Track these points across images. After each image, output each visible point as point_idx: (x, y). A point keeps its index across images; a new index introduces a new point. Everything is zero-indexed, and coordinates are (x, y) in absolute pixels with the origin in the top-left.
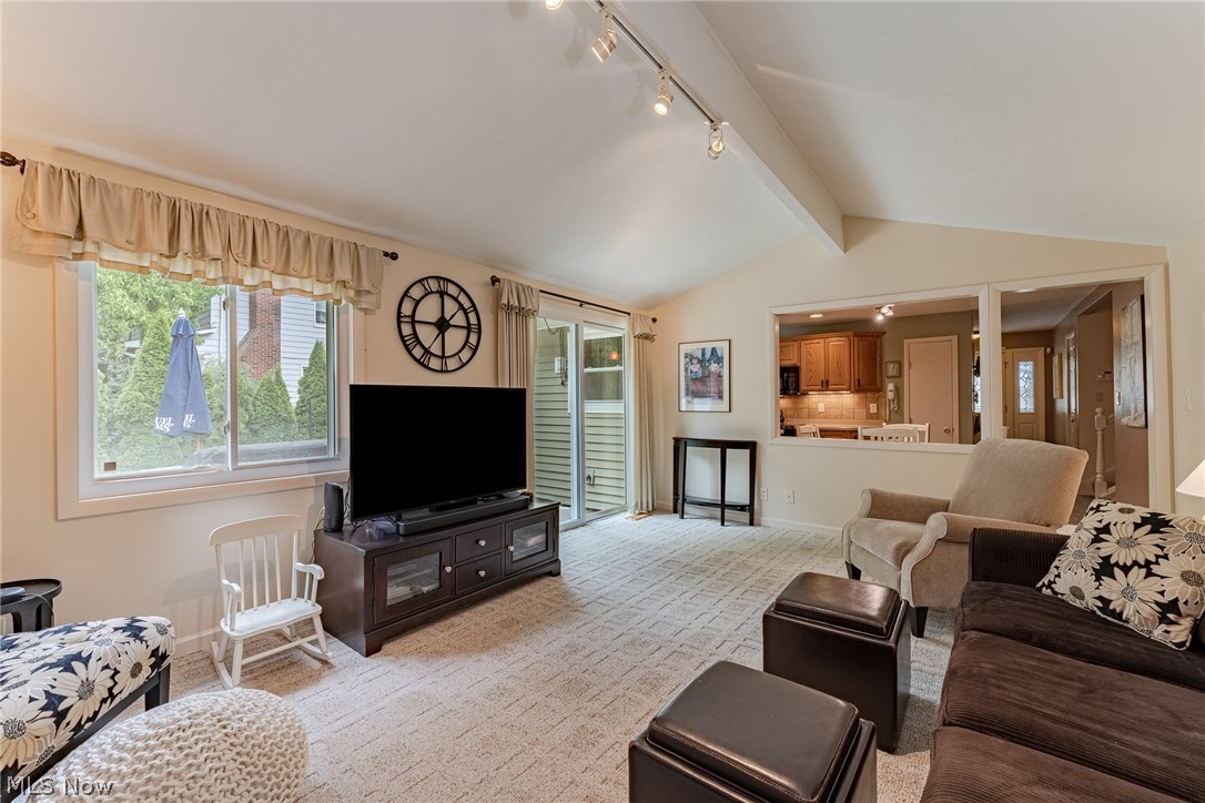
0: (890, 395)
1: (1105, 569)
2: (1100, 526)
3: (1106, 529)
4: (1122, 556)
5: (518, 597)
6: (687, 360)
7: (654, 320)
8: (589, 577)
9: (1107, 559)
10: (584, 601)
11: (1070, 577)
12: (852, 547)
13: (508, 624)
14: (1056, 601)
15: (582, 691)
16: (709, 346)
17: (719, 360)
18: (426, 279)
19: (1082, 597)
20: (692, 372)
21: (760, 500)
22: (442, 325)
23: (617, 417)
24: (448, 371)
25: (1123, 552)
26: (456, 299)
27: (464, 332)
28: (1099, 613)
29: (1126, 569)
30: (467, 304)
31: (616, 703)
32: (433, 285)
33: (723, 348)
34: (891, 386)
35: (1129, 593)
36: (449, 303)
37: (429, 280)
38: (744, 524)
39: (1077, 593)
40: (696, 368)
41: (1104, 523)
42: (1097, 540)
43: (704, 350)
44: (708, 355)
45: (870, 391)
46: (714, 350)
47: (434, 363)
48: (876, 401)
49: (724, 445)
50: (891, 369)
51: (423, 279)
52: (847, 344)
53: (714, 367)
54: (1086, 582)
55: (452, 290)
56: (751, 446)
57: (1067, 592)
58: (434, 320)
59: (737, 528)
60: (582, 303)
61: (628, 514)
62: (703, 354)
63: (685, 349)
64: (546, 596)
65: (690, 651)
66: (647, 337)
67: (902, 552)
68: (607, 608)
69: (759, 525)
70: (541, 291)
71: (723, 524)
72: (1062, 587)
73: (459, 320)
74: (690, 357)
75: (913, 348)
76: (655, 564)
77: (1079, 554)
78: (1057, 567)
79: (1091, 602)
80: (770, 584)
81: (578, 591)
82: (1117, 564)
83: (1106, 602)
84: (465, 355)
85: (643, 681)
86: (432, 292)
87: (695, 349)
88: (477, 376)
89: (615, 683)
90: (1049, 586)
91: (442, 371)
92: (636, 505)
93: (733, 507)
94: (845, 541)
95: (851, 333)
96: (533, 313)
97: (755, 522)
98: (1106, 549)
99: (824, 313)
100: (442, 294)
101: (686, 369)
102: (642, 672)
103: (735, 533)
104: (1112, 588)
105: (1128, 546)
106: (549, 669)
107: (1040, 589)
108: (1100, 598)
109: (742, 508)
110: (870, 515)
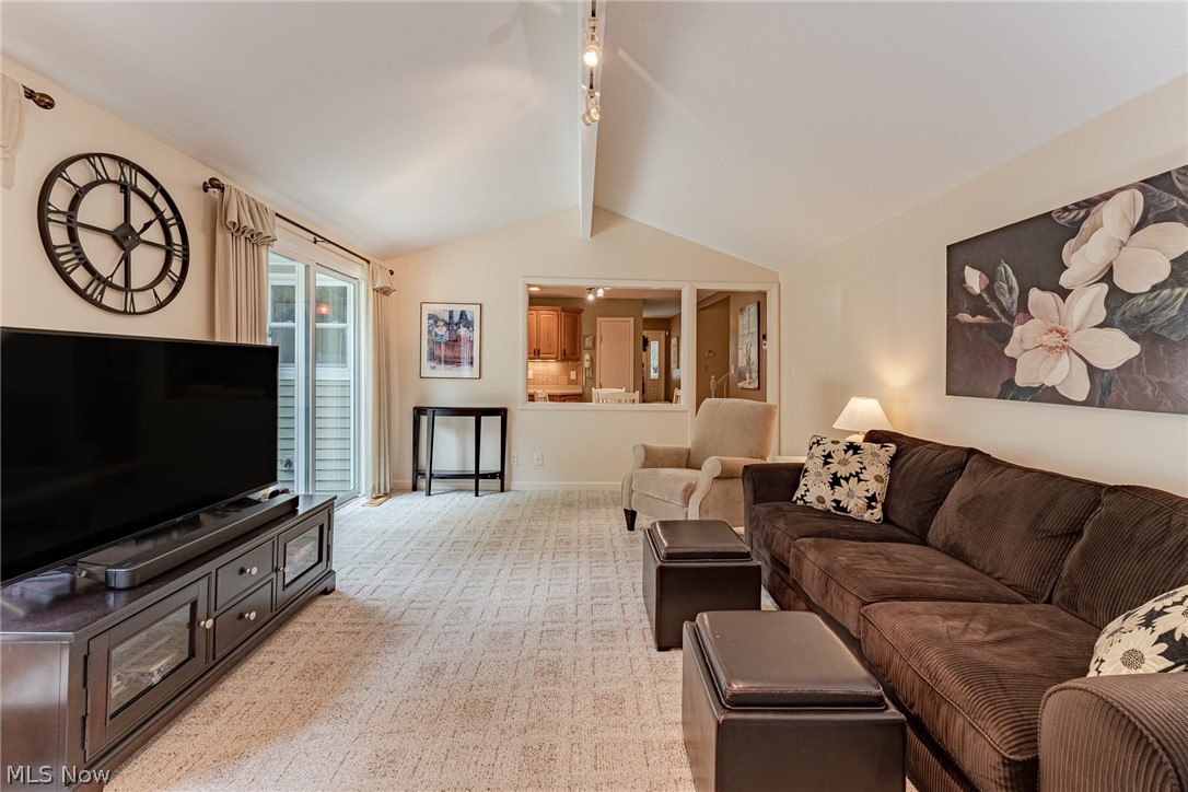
0: (587, 364)
1: (835, 481)
2: (825, 454)
3: (829, 456)
4: (843, 472)
5: (298, 635)
6: (431, 321)
7: (392, 273)
8: (379, 582)
9: (835, 475)
10: (397, 611)
11: (814, 490)
12: (634, 495)
13: (315, 672)
14: (808, 509)
15: (488, 713)
16: (457, 309)
17: (469, 325)
18: (100, 156)
19: (824, 502)
20: (436, 335)
21: (510, 465)
22: (125, 238)
23: (344, 385)
24: (135, 313)
25: (843, 468)
26: (150, 202)
27: (160, 256)
28: (833, 510)
29: (847, 479)
30: (168, 214)
31: (534, 707)
32: (113, 171)
33: (473, 312)
34: (587, 357)
35: (850, 494)
36: (136, 203)
37: (104, 159)
38: (494, 492)
39: (821, 500)
40: (442, 331)
41: (827, 452)
42: (826, 463)
43: (451, 313)
44: (456, 318)
45: (572, 360)
46: (463, 314)
47: (112, 298)
48: (576, 369)
49: (478, 413)
50: (588, 342)
51: (93, 155)
52: (556, 318)
53: (463, 331)
54: (825, 491)
55: (143, 184)
56: (501, 413)
57: (815, 500)
58: (111, 228)
59: (491, 496)
60: (318, 238)
61: (364, 500)
62: (451, 317)
63: (427, 309)
64: (340, 621)
65: (554, 626)
66: (385, 291)
67: (689, 491)
68: (430, 612)
69: (509, 490)
70: (277, 215)
71: (477, 495)
72: (810, 498)
73: (155, 234)
74: (434, 318)
75: (604, 325)
76: (443, 550)
77: (818, 474)
78: (806, 485)
79: (829, 505)
80: (568, 543)
81: (377, 603)
82: (841, 477)
83: (837, 502)
84: (164, 289)
85: (540, 672)
86: (108, 181)
87: (442, 311)
88: (181, 322)
89: (515, 687)
90: (802, 498)
91: (125, 312)
92: (374, 488)
93: (485, 476)
94: (626, 491)
95: (559, 308)
96: (269, 241)
97: (505, 488)
98: (834, 467)
99: (541, 287)
100: (125, 188)
101: (430, 332)
102: (530, 664)
103: (490, 501)
104: (840, 493)
105: (845, 465)
106: (424, 705)
107: (796, 502)
108: (835, 501)
109: (493, 476)
110: (644, 466)
